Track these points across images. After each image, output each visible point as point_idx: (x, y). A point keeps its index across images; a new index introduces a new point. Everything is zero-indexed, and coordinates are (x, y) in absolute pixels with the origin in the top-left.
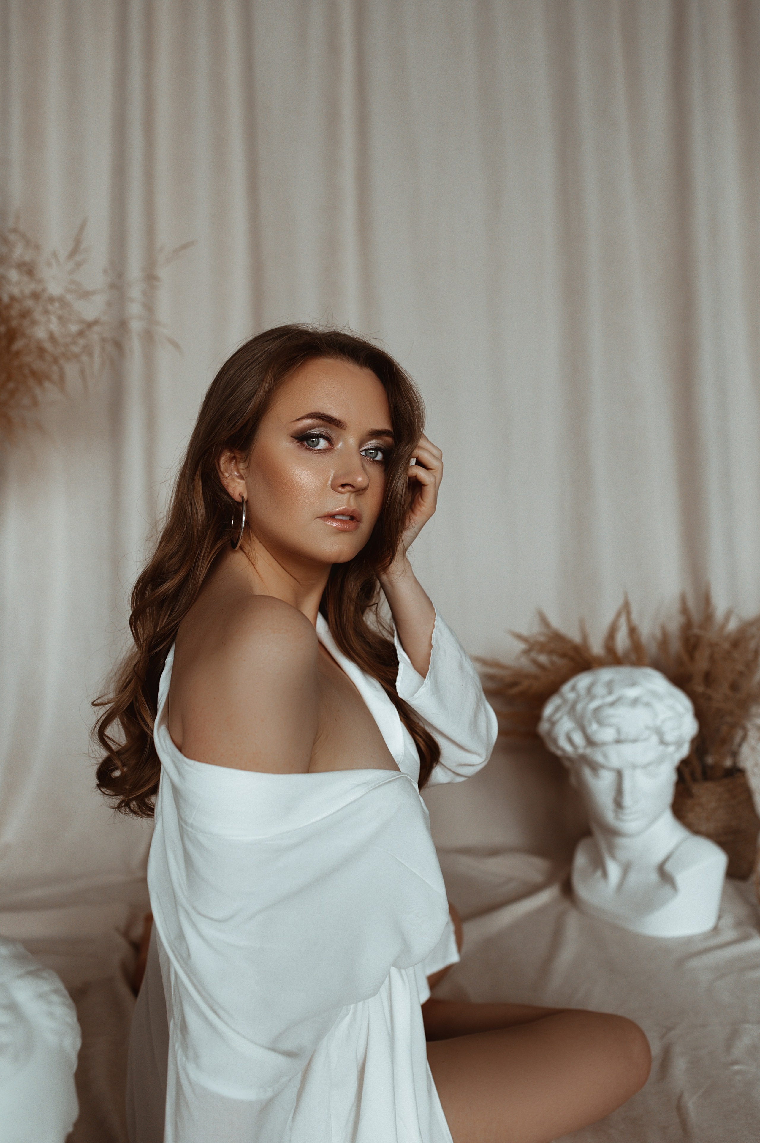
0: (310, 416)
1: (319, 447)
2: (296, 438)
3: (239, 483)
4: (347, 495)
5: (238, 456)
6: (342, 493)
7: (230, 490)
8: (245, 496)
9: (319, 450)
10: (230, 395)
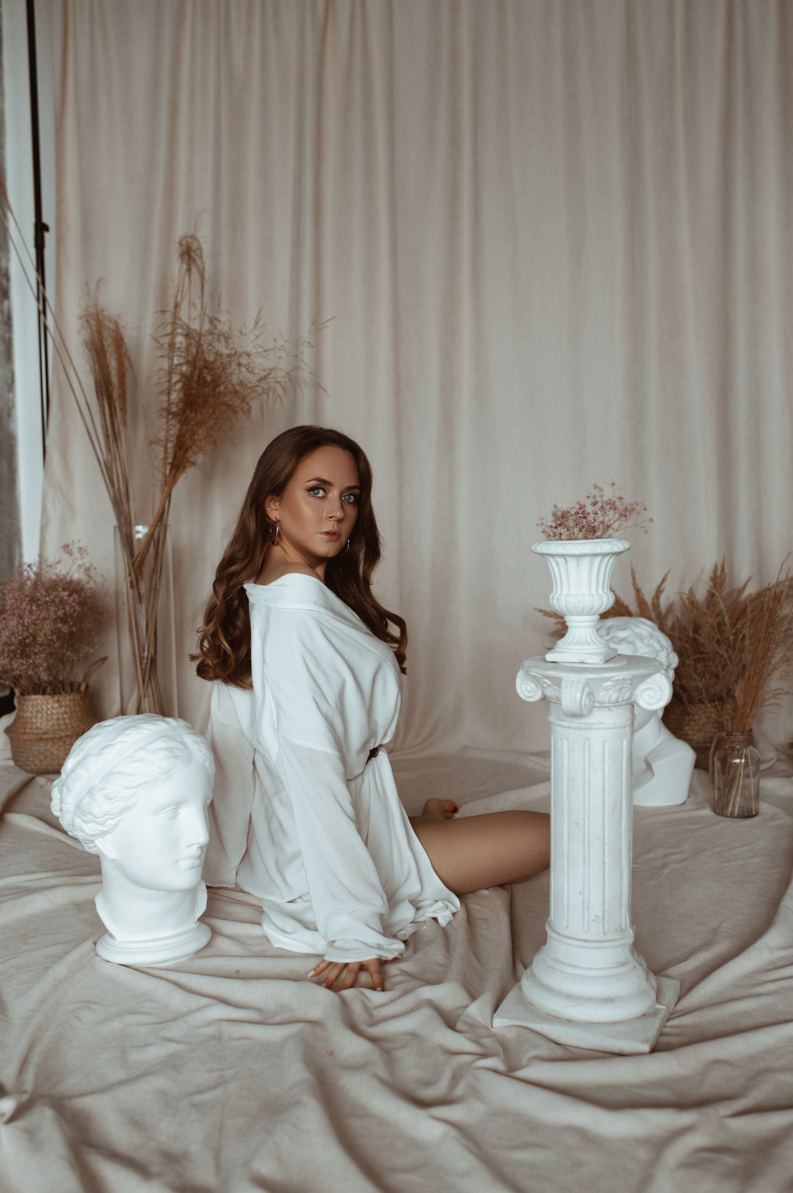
0: (314, 479)
1: (319, 495)
2: (307, 491)
3: (275, 513)
4: (333, 522)
5: (275, 498)
6: (330, 521)
7: (270, 516)
8: (278, 518)
9: (319, 497)
10: (271, 467)
